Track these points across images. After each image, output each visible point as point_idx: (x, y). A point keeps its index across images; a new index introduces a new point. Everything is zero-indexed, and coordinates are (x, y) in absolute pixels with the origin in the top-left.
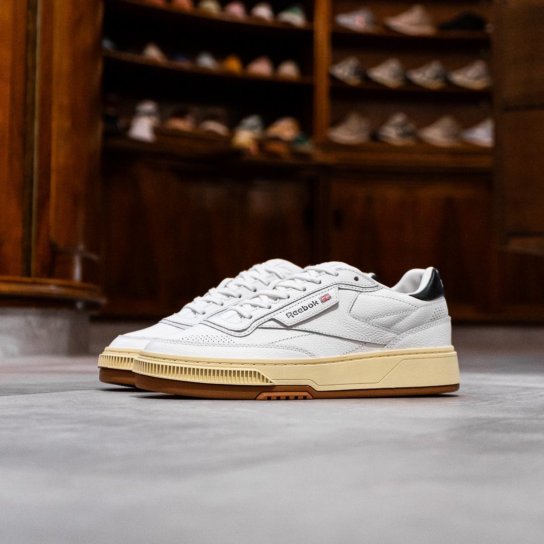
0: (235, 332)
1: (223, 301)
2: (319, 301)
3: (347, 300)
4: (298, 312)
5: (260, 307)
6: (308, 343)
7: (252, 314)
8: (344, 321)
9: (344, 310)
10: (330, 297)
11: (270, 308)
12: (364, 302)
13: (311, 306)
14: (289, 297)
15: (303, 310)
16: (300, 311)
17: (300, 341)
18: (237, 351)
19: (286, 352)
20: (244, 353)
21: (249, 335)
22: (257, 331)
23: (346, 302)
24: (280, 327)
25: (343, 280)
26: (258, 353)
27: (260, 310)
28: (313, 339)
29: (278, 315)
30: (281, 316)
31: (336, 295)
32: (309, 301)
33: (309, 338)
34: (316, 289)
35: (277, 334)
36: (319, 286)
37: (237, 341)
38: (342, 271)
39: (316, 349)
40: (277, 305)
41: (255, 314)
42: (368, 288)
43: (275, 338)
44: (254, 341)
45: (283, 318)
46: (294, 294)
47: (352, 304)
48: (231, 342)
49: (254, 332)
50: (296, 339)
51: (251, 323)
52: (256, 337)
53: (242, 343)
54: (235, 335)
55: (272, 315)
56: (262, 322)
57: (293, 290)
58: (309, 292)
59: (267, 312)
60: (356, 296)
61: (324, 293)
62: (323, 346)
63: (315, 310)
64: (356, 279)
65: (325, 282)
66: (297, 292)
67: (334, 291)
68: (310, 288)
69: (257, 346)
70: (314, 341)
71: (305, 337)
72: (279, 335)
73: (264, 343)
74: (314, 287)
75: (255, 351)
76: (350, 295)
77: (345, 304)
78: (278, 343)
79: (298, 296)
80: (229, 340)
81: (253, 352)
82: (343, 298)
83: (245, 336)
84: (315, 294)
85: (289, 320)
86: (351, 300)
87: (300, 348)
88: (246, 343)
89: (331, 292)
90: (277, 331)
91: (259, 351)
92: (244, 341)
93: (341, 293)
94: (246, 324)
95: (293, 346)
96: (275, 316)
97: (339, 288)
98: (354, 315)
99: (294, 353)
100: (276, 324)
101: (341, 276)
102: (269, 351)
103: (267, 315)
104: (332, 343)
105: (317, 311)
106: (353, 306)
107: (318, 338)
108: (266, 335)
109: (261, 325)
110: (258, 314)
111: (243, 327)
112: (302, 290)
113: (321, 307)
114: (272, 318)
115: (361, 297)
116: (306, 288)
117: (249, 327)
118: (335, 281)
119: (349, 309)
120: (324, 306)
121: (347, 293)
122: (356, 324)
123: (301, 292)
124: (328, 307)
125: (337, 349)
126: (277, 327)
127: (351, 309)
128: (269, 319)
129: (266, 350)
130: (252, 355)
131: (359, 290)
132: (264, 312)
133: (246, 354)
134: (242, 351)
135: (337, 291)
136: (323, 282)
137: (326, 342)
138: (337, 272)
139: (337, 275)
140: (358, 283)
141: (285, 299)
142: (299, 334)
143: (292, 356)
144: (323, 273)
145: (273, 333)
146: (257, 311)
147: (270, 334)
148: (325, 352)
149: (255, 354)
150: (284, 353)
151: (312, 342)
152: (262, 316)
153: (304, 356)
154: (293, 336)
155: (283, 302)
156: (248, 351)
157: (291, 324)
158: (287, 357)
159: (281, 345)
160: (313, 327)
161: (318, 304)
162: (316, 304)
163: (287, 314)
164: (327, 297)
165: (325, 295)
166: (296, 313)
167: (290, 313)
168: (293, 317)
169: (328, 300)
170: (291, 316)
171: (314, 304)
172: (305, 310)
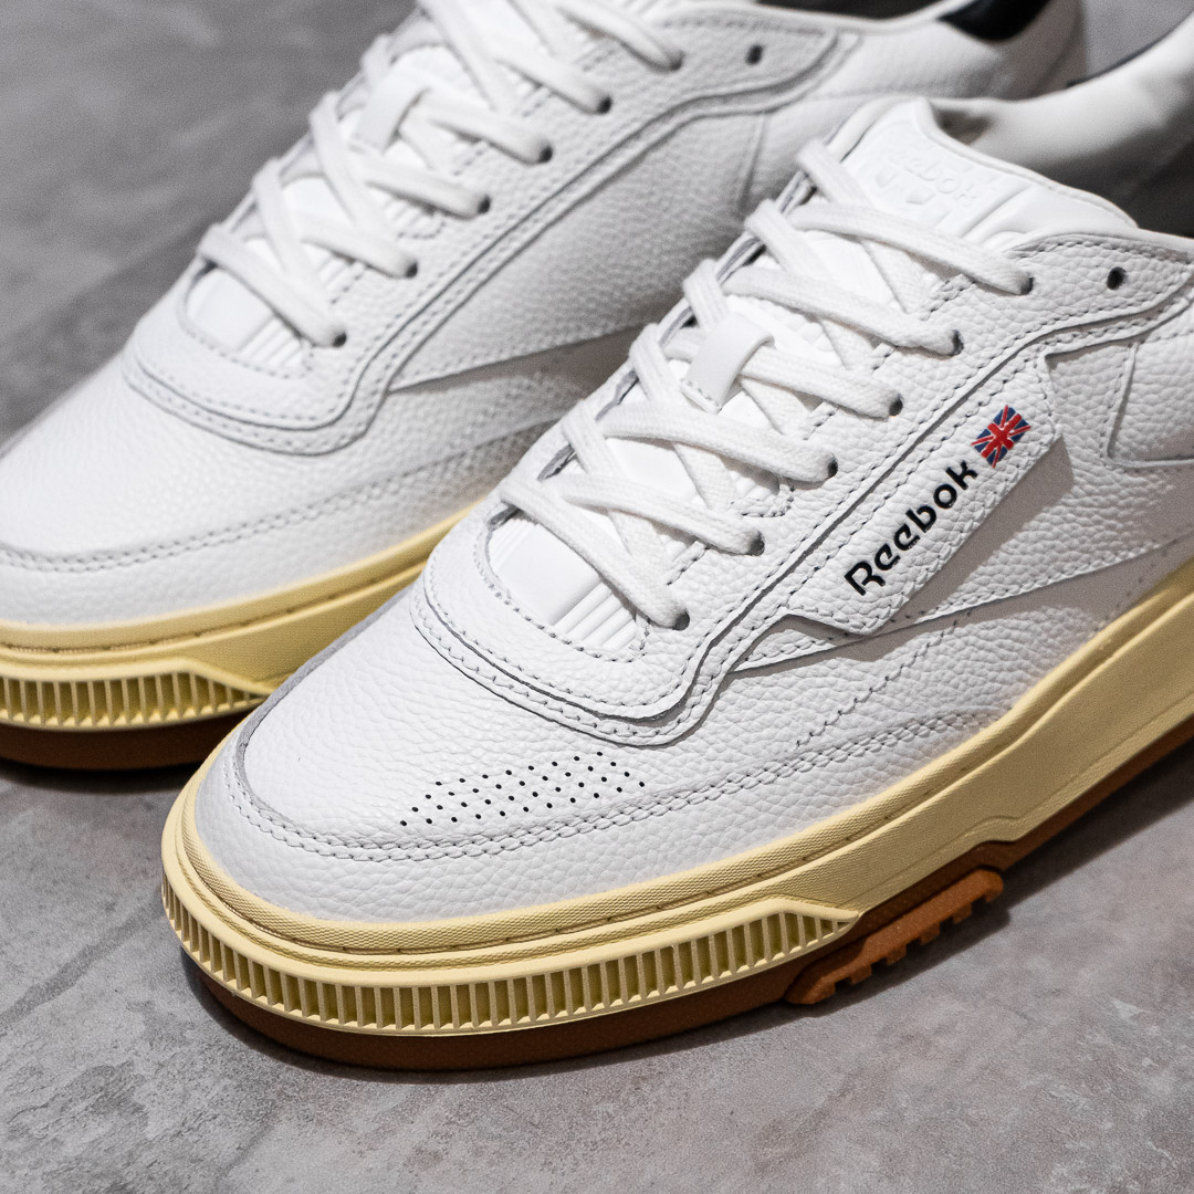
0: (633, 727)
1: (413, 248)
2: (977, 461)
3: (1091, 402)
4: (895, 550)
5: (708, 547)
6: (958, 667)
7: (684, 594)
8: (1088, 499)
9: (1089, 451)
10: (1021, 425)
11: (757, 546)
12: (1167, 385)
13: (945, 496)
14: (833, 469)
15: (913, 527)
16: (903, 537)
17: (924, 675)
18: (672, 835)
19: (881, 760)
20: (704, 834)
21: (699, 724)
22: (729, 694)
23: (1089, 414)
24: (828, 646)
25: (1063, 309)
26: (762, 816)
27: (714, 564)
28: (972, 639)
29: (812, 592)
30: (827, 594)
31: (1044, 404)
32: (933, 473)
33: (959, 643)
34: (949, 391)
35: (819, 681)
36: (958, 373)
37: (654, 771)
38: (1047, 256)
39: (993, 680)
40: (792, 523)
41: (700, 596)
42: (1170, 301)
43: (814, 703)
44: (729, 752)
45: (839, 602)
46: (856, 446)
47: (1113, 414)
48: (628, 784)
49: (719, 704)
50: (908, 676)
51: (695, 663)
52: (734, 727)
53: (683, 782)
54: (633, 740)
55: (783, 599)
56: (747, 642)
57: (840, 416)
58: (920, 415)
59: (751, 577)
60: (1129, 364)
61: (992, 406)
62: (1017, 645)
63: (966, 512)
64: (1116, 278)
65: (980, 339)
66: (865, 430)
67: (1032, 386)
68: (919, 389)
69: (752, 781)
70: (981, 642)
71: (942, 646)
72: (832, 685)
73: (775, 746)
74: (935, 384)
75: (750, 810)
76: (1103, 375)
77: (1084, 421)
78: (836, 731)
79: (875, 456)
80: (616, 778)
81: (740, 817)
82: (1074, 398)
83: (683, 737)
84: (952, 419)
85: (866, 607)
86: (1110, 393)
87: (931, 712)
88: (698, 777)
89: (1022, 391)
90: (821, 667)
91: (765, 804)
92: (684, 763)
93: (1062, 374)
94: (671, 664)
95: (902, 717)
96: (796, 600)
97: (1049, 357)
98: (1125, 456)
99: (911, 751)
100: (806, 639)
101: (1046, 288)
102: (810, 786)
103: (758, 599)
104: (1051, 611)
105: (978, 514)
106: (1119, 419)
107: (991, 623)
108: (776, 703)
109: (744, 657)
110: (717, 601)
111: (662, 690)
112: (885, 411)
113: (991, 484)
114: (784, 611)
115: (1149, 359)
116: (899, 397)
117: (694, 682)
118: (1028, 326)
119: (1106, 440)
120: (1004, 475)
121: (1088, 366)
122: (1139, 494)
123: (881, 425)
124: (1022, 472)
125: (1069, 628)
126: (815, 648)
127: (1114, 436)
128: (771, 621)
129: (794, 785)
130: (742, 831)
131: (1137, 330)
132: (739, 583)
133: (714, 835)
134: (693, 827)
135: (1045, 376)
136: (972, 340)
137: (1025, 623)
138: (1024, 269)
139: (1028, 287)
140: (1129, 296)
141: (819, 484)
142: (914, 642)
143: (908, 768)
144: (958, 280)
145: (801, 682)
146: (703, 573)
147: (791, 692)
148: (1026, 669)
149: (751, 823)
150: (871, 769)
151: (973, 656)
152: (740, 611)
153: (953, 743)
154: (893, 663)
155: (813, 504)
156: (718, 821)
157: (880, 622)
158: (885, 782)
159: (850, 733)
160: (968, 585)
161: (973, 474)
162: (968, 479)
163: (849, 577)
164: (1008, 428)
165: (997, 420)
166: (889, 554)
167: (864, 565)
168: (880, 581)
169: (1017, 438)
170: (870, 578)
171: (959, 479)
172: (924, 527)
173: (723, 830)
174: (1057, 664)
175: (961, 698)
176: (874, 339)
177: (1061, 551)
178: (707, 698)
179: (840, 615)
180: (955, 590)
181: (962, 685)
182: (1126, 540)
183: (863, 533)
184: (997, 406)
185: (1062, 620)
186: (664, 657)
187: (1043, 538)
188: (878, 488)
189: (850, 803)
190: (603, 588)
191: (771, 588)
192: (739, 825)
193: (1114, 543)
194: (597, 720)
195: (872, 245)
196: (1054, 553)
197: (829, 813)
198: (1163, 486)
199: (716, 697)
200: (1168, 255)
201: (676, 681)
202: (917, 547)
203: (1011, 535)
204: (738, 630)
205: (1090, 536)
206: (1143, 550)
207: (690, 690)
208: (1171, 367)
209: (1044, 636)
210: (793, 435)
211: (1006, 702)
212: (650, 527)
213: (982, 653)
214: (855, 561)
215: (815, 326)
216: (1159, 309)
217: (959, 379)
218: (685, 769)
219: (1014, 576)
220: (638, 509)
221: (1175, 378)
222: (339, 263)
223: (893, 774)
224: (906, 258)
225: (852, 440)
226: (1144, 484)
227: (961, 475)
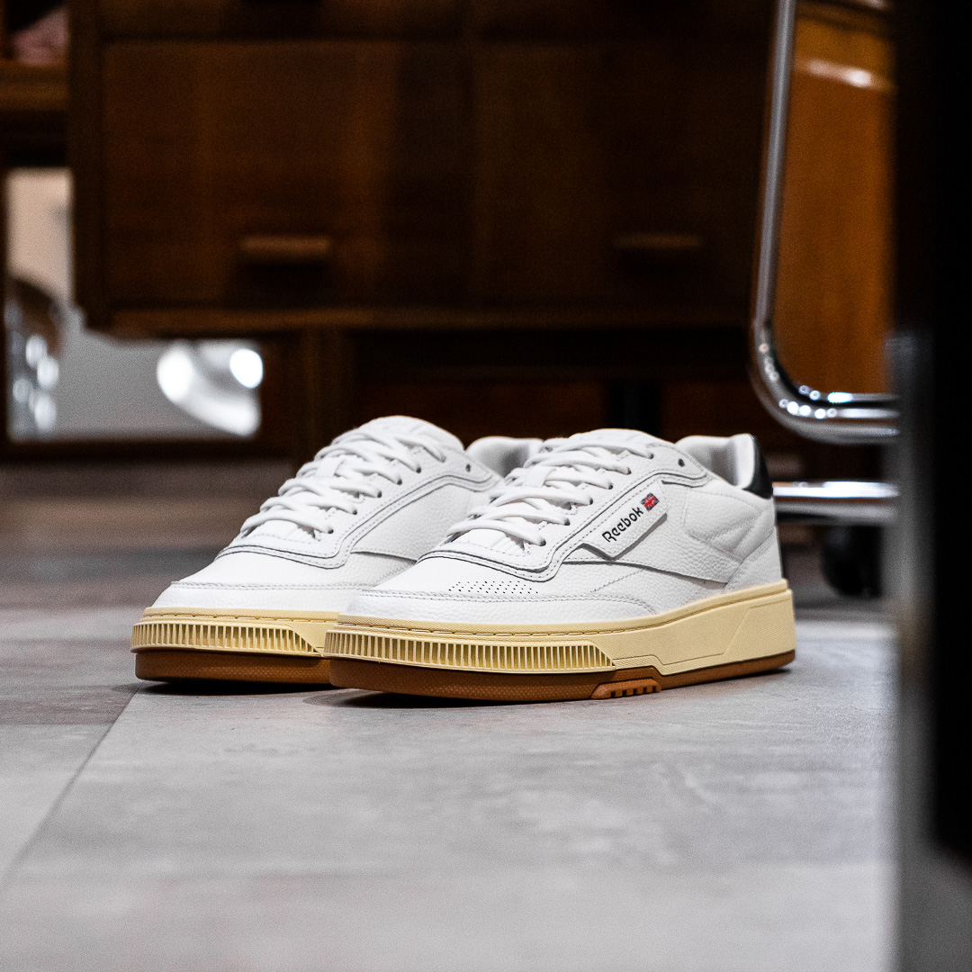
0: (530, 574)
2: (643, 508)
3: (677, 504)
5: (549, 522)
6: (641, 586)
7: (542, 536)
8: (679, 543)
9: (677, 523)
10: (656, 501)
11: (567, 523)
12: (701, 507)
13: (633, 517)
14: (591, 501)
15: (624, 524)
16: (621, 527)
17: (631, 584)
20: (563, 612)
21: (553, 577)
23: (676, 508)
25: (665, 466)
26: (582, 612)
27: (553, 527)
28: (645, 579)
29: (591, 538)
30: (597, 540)
31: (663, 495)
32: (627, 509)
33: (641, 578)
34: (628, 485)
35: (595, 573)
36: (631, 479)
38: (657, 449)
40: (579, 518)
41: (549, 536)
42: (699, 479)
43: (595, 580)
44: (567, 588)
45: (601, 543)
46: (599, 496)
47: (684, 512)
48: (532, 592)
49: (561, 571)
50: (626, 581)
51: (550, 556)
52: (567, 581)
53: (552, 593)
54: (531, 578)
55: (580, 539)
56: (568, 552)
57: (592, 487)
58: (619, 490)
59: (566, 531)
60: (687, 495)
61: (645, 491)
63: (641, 525)
64: (681, 463)
65: (637, 470)
66: (601, 491)
67: (658, 489)
68: (618, 482)
69: (577, 598)
70: (648, 582)
71: (636, 576)
72: (600, 576)
73: (583, 590)
74: (624, 481)
76: (680, 495)
77: (675, 511)
78: (604, 591)
79: (606, 500)
80: (527, 590)
83: (549, 579)
84: (631, 493)
85: (610, 547)
86: (683, 503)
87: (635, 597)
89: (654, 489)
90: (595, 568)
92: (551, 589)
93: (668, 490)
94: (541, 556)
96: (585, 540)
97: (662, 481)
98: (689, 531)
99: (630, 608)
100: (593, 555)
101: (658, 459)
103: (570, 538)
105: (644, 528)
106: (686, 514)
107: (650, 576)
108: (581, 577)
109: (568, 557)
110: (556, 537)
111: (540, 562)
112: (607, 487)
113: (648, 518)
114: (581, 542)
115: (694, 496)
116: (611, 483)
117: (551, 562)
118: (653, 469)
119: (682, 521)
120: (652, 517)
121: (674, 490)
122: (694, 548)
123: (606, 491)
124: (658, 518)
126: (597, 559)
127: (685, 521)
128: (577, 545)
131: (689, 484)
132: (562, 533)
133: (566, 613)
134: (559, 608)
135: (662, 487)
136: (634, 470)
139: (652, 457)
140: (686, 470)
141: (587, 505)
144: (625, 452)
145: (589, 572)
146: (548, 529)
147: (586, 574)
150: (618, 608)
151: (646, 585)
152: (565, 540)
154: (620, 575)
155: (586, 511)
157: (615, 555)
159: (609, 593)
161: (642, 512)
162: (640, 514)
163: (603, 535)
164: (652, 500)
165: (647, 496)
166: (617, 531)
167: (608, 532)
168: (615, 539)
169: (656, 504)
170: (611, 537)
171: (637, 513)
172: (627, 525)
173: (569, 612)
175: (644, 597)
178: (556, 568)
179: (602, 547)
181: (644, 593)
182: (691, 567)
187: (665, 551)
188: (609, 510)
191: (575, 535)
193: (687, 566)
194: (516, 570)
199: (559, 569)
201: (545, 561)
202: (626, 532)
204: (564, 547)
205: (680, 559)
208: (702, 501)
215: (572, 469)
216: (696, 480)
217: (631, 482)
222: (323, 511)
225: (597, 494)
226: (696, 545)
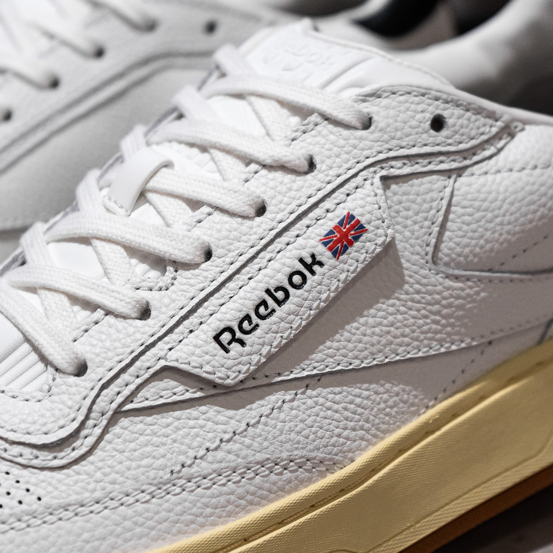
0: (35, 452)
2: (324, 254)
3: (419, 218)
4: (255, 319)
5: (108, 313)
6: (309, 421)
7: (85, 349)
8: (417, 297)
9: (416, 257)
10: (359, 228)
11: (145, 313)
12: (478, 210)
13: (297, 279)
14: (208, 255)
15: (271, 302)
16: (262, 310)
17: (280, 425)
18: (60, 541)
19: (240, 491)
20: (87, 542)
21: (90, 452)
22: (116, 429)
23: (416, 227)
24: (199, 394)
25: (394, 142)
26: (138, 530)
27: (110, 326)
28: (321, 400)
29: (185, 349)
30: (198, 351)
31: (378, 213)
32: (288, 261)
33: (310, 402)
34: (304, 199)
35: (192, 423)
36: (311, 186)
37: (50, 489)
38: (384, 102)
39: (339, 436)
40: (174, 296)
41: (98, 350)
42: (482, 146)
43: (187, 441)
44: (113, 476)
45: (207, 357)
46: (226, 237)
47: (436, 229)
48: (29, 499)
49: (108, 437)
50: (266, 424)
51: (88, 401)
52: (119, 456)
53: (73, 498)
54: (35, 462)
55: (162, 354)
56: (132, 387)
57: (217, 216)
58: (279, 217)
59: (138, 336)
60: (448, 191)
61: (337, 212)
62: (360, 410)
63: (314, 294)
64: (438, 123)
65: (329, 162)
66: (235, 226)
67: (369, 199)
68: (280, 197)
69: (131, 500)
70: (329, 404)
71: (296, 403)
72: (202, 427)
73: (152, 474)
74: (293, 194)
75: (127, 524)
76: (428, 197)
77: (413, 232)
78: (204, 464)
79: (242, 246)
80: (19, 493)
81: (119, 529)
82: (404, 213)
83: (76, 461)
84: (305, 221)
85: (230, 363)
86: (433, 212)
87: (285, 455)
88: (87, 495)
89: (360, 202)
90: (193, 412)
91: (141, 520)
92: (76, 483)
93: (395, 194)
94: (70, 403)
95: (260, 457)
96: (172, 355)
97: (384, 179)
98: (447, 264)
99: (267, 485)
100: (181, 388)
101: (382, 125)
102: (179, 508)
103: (142, 353)
104: (388, 386)
105: (324, 296)
106: (441, 233)
107: (337, 389)
108: (155, 439)
109: (129, 399)
110: (110, 354)
111: (61, 422)
112: (252, 212)
113: (335, 272)
114: (162, 363)
115: (464, 189)
116: (263, 201)
117: (87, 417)
118: (366, 153)
119: (430, 249)
120: (346, 267)
121: (415, 189)
122: (458, 297)
123: (248, 223)
124: (361, 266)
125: (405, 402)
126: (188, 396)
127: (437, 247)
128: (152, 371)
129: (166, 505)
130: (120, 541)
131: (455, 165)
132: (129, 340)
133: (96, 543)
134: (79, 535)
135: (380, 192)
136: (323, 162)
137: (366, 393)
138: (365, 110)
139: (367, 123)
140: (447, 138)
141: (196, 266)
142: (272, 398)
143: (264, 499)
144: (314, 118)
145: (176, 423)
146: (101, 333)
147: (168, 431)
148: (368, 431)
149: (128, 535)
150: (233, 497)
151: (322, 414)
152: (127, 361)
153: (303, 483)
154: (254, 413)
155: (192, 281)
156: (99, 532)
157: (241, 377)
158: (245, 510)
159: (215, 466)
160: (318, 356)
161: (321, 264)
162: (316, 268)
163: (217, 338)
164: (349, 230)
165: (341, 223)
166: (250, 322)
167: (229, 329)
168: (242, 343)
169: (356, 238)
170: (234, 339)
171: (309, 268)
172: (279, 303)
173: (104, 539)
174: (394, 430)
175: (310, 447)
176: (248, 160)
177: (395, 337)
178: (98, 431)
179: (208, 368)
180: (307, 359)
181: (312, 436)
182: (449, 334)
183: (230, 305)
184: (341, 212)
185: (397, 394)
186: (65, 397)
187: (380, 324)
188: (244, 271)
189: (214, 524)
190: (26, 347)
191: (153, 345)
192: (118, 536)
193: (438, 336)
194: (7, 446)
195: (253, 99)
196: (389, 337)
197: (195, 531)
198: (478, 293)
199: (105, 431)
200: (479, 111)
201: (72, 416)
202: (273, 318)
203: (353, 320)
204: (125, 377)
205: (419, 327)
206: (463, 345)
207: (83, 423)
208: (482, 196)
209: (382, 405)
210: (179, 228)
211: (350, 455)
212: (65, 300)
213: (329, 412)
214: (222, 326)
215: (206, 156)
216: (473, 151)
217: (311, 191)
218: (76, 488)
219: (356, 353)
220: (57, 285)
221: (486, 204)
223: (251, 503)
224: (277, 106)
225: (224, 233)
226: (462, 289)
227: (311, 264)
